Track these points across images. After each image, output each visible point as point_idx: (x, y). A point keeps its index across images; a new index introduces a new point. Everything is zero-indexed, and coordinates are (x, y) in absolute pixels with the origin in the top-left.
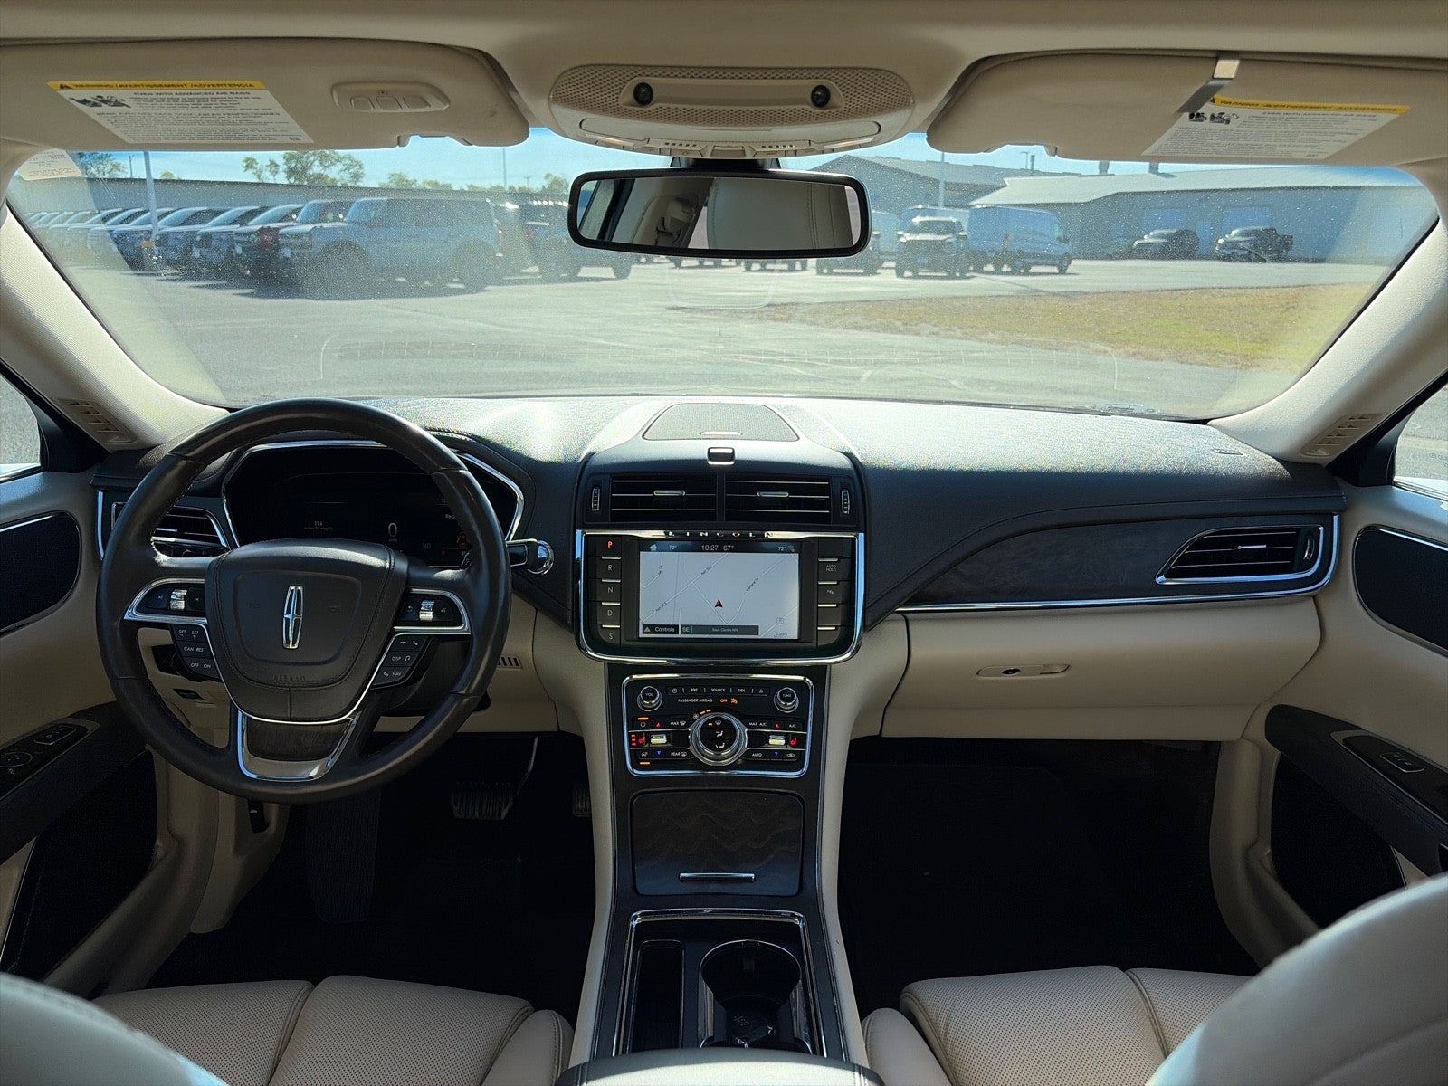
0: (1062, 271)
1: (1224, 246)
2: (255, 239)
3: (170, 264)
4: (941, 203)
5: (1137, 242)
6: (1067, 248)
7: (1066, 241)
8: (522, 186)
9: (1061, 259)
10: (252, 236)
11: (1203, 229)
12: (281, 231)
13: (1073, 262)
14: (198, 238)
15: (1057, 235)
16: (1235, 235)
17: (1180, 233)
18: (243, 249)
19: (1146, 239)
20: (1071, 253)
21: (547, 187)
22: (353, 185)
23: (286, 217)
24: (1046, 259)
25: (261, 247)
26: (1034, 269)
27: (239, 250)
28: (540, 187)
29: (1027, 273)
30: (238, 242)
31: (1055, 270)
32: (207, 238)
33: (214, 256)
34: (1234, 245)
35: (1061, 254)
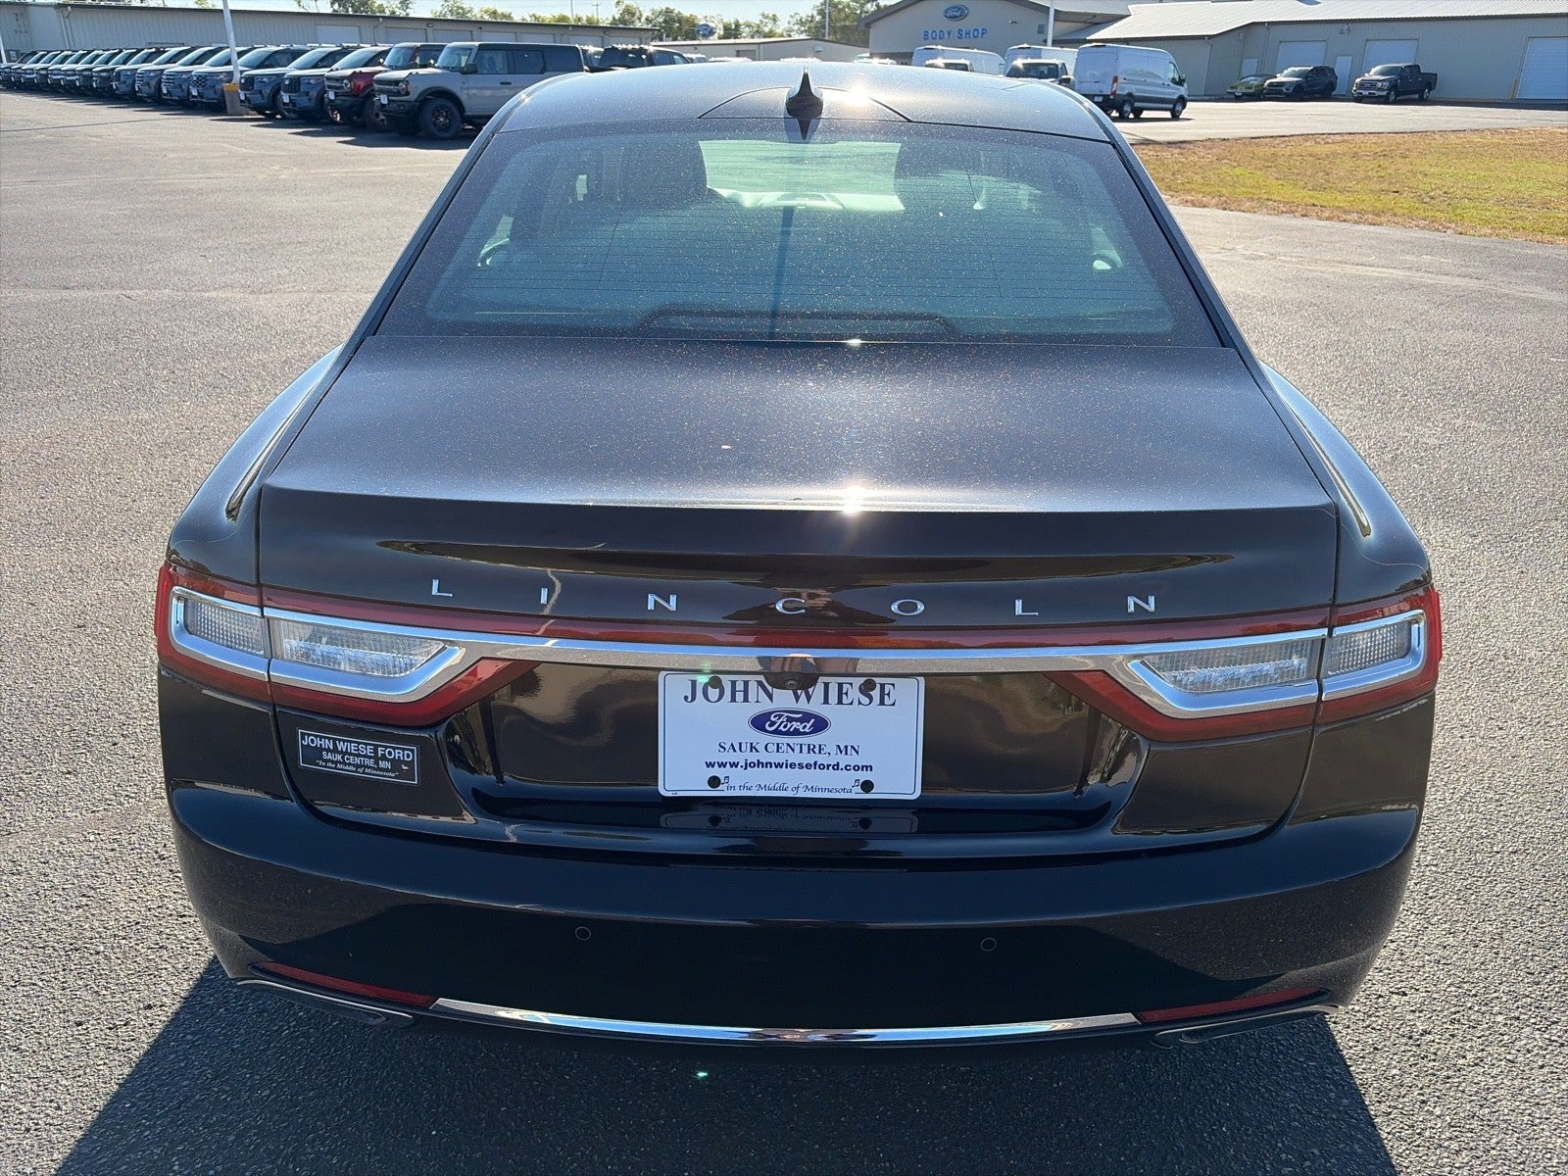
0: (1175, 117)
1: (1362, 86)
2: (348, 85)
3: (254, 109)
4: (1050, 41)
5: (1268, 82)
6: (1183, 90)
7: (1180, 82)
8: (590, 15)
9: (1175, 102)
10: (345, 81)
11: (1342, 67)
12: (376, 76)
13: (1189, 104)
14: (287, 82)
15: (1171, 76)
16: (1375, 74)
17: (1318, 71)
18: (336, 95)
19: (1280, 78)
20: (1186, 96)
21: (617, 16)
22: (403, 14)
23: (373, 60)
24: (1157, 103)
25: (355, 93)
26: (1145, 114)
27: (332, 96)
28: (611, 19)
29: (1138, 119)
30: (330, 87)
31: (1168, 115)
32: (296, 81)
33: (303, 102)
34: (1372, 84)
35: (1175, 97)
